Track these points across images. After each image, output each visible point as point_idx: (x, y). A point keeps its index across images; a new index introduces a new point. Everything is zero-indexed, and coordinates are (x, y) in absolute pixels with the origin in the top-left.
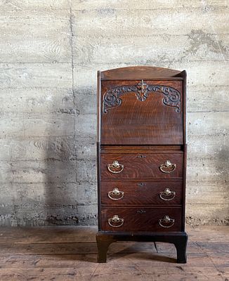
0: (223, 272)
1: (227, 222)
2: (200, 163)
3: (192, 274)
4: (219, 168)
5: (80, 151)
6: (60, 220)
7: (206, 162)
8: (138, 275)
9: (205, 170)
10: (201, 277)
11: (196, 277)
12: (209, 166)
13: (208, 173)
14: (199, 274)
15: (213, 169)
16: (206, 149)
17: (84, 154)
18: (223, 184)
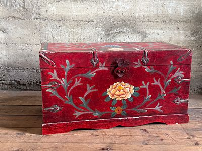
0: (193, 136)
1: (200, 90)
2: (174, 26)
3: (158, 137)
4: (195, 32)
5: (43, 9)
6: (24, 84)
7: (181, 25)
8: (96, 136)
9: (180, 34)
10: (168, 140)
11: (162, 140)
12: (183, 30)
13: (182, 38)
14: (166, 137)
15: (189, 33)
16: (182, 11)
17: (49, 13)
18: (198, 49)
